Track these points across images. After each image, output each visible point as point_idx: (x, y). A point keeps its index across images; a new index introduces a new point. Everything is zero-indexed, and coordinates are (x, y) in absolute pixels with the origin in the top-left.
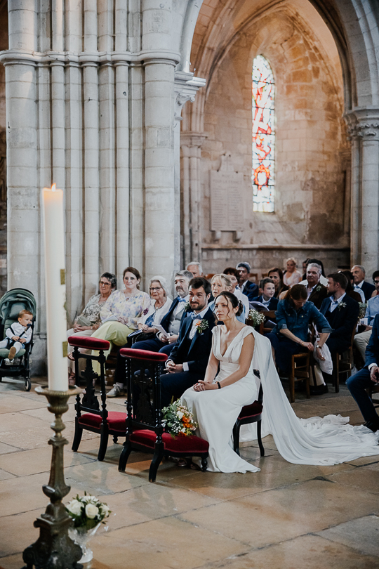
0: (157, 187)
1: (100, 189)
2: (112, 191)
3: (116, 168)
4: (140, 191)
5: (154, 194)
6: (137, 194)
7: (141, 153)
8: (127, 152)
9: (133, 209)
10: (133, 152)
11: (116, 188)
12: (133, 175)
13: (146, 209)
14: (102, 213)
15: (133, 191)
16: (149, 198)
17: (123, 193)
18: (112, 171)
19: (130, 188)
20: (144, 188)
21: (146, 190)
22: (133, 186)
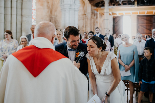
0: (28, 15)
1: (5, 15)
2: (10, 16)
3: (11, 8)
4: (20, 16)
5: (26, 17)
6: (19, 18)
7: (21, 3)
8: (16, 2)
9: (18, 22)
10: (18, 3)
11: (11, 15)
12: (18, 11)
13: (23, 22)
14: (5, 23)
15: (18, 16)
16: (24, 19)
17: (14, 17)
18: (10, 9)
19: (17, 15)
20: (22, 15)
21: (23, 16)
22: (18, 14)
